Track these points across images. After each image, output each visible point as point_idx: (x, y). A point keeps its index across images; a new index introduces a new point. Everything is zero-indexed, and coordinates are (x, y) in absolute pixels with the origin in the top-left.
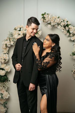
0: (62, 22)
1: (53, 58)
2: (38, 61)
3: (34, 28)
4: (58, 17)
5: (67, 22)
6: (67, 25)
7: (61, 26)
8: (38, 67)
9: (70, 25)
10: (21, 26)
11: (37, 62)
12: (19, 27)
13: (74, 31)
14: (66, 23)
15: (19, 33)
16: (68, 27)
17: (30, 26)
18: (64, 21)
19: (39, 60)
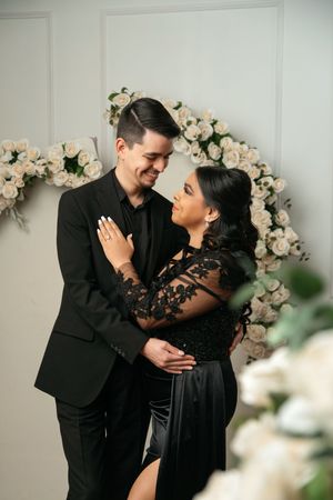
0: (189, 123)
1: (211, 273)
2: (131, 287)
3: (157, 151)
4: (176, 105)
5: (214, 124)
6: (216, 138)
7: (190, 142)
8: (140, 312)
9: (227, 135)
10: (16, 145)
11: (129, 293)
12: (10, 148)
13: (240, 161)
14: (210, 131)
15: (8, 173)
16: (218, 144)
17: (136, 146)
18: (199, 120)
19: (136, 282)
